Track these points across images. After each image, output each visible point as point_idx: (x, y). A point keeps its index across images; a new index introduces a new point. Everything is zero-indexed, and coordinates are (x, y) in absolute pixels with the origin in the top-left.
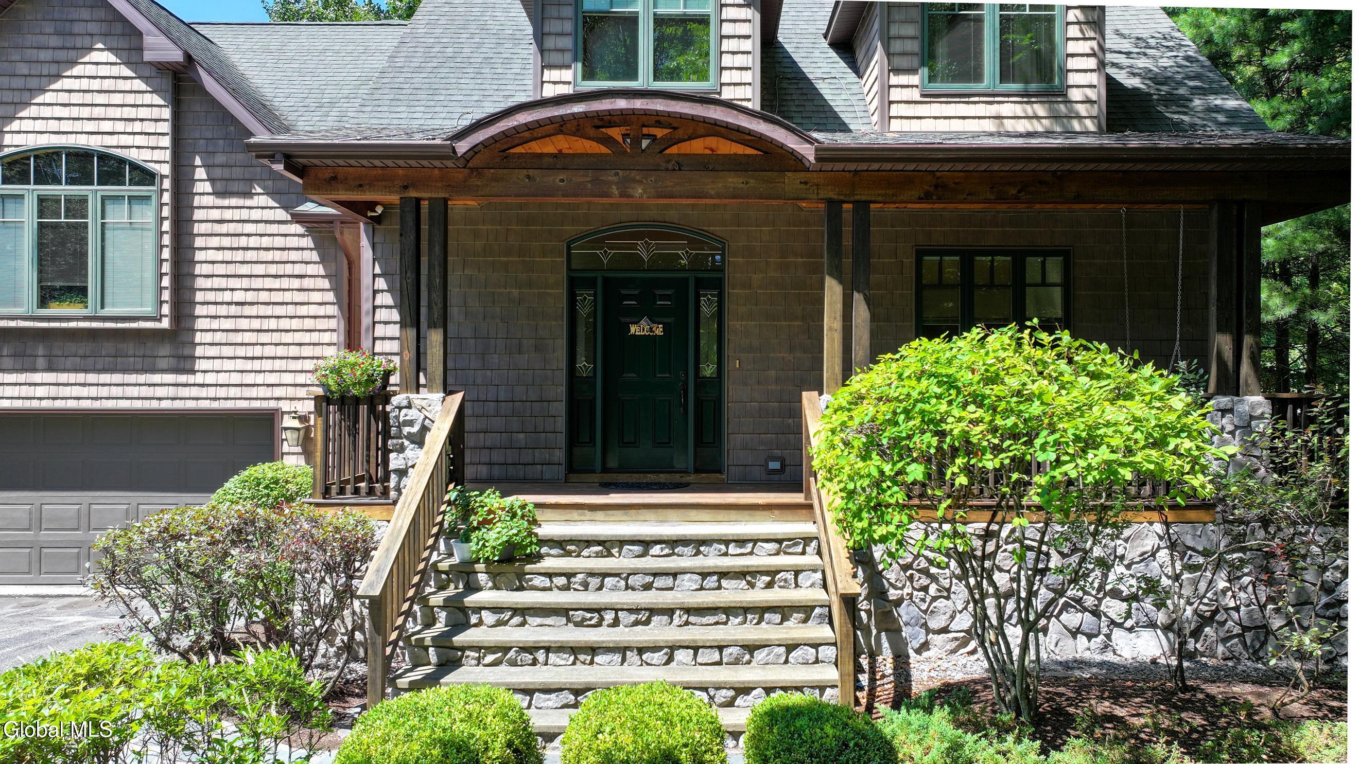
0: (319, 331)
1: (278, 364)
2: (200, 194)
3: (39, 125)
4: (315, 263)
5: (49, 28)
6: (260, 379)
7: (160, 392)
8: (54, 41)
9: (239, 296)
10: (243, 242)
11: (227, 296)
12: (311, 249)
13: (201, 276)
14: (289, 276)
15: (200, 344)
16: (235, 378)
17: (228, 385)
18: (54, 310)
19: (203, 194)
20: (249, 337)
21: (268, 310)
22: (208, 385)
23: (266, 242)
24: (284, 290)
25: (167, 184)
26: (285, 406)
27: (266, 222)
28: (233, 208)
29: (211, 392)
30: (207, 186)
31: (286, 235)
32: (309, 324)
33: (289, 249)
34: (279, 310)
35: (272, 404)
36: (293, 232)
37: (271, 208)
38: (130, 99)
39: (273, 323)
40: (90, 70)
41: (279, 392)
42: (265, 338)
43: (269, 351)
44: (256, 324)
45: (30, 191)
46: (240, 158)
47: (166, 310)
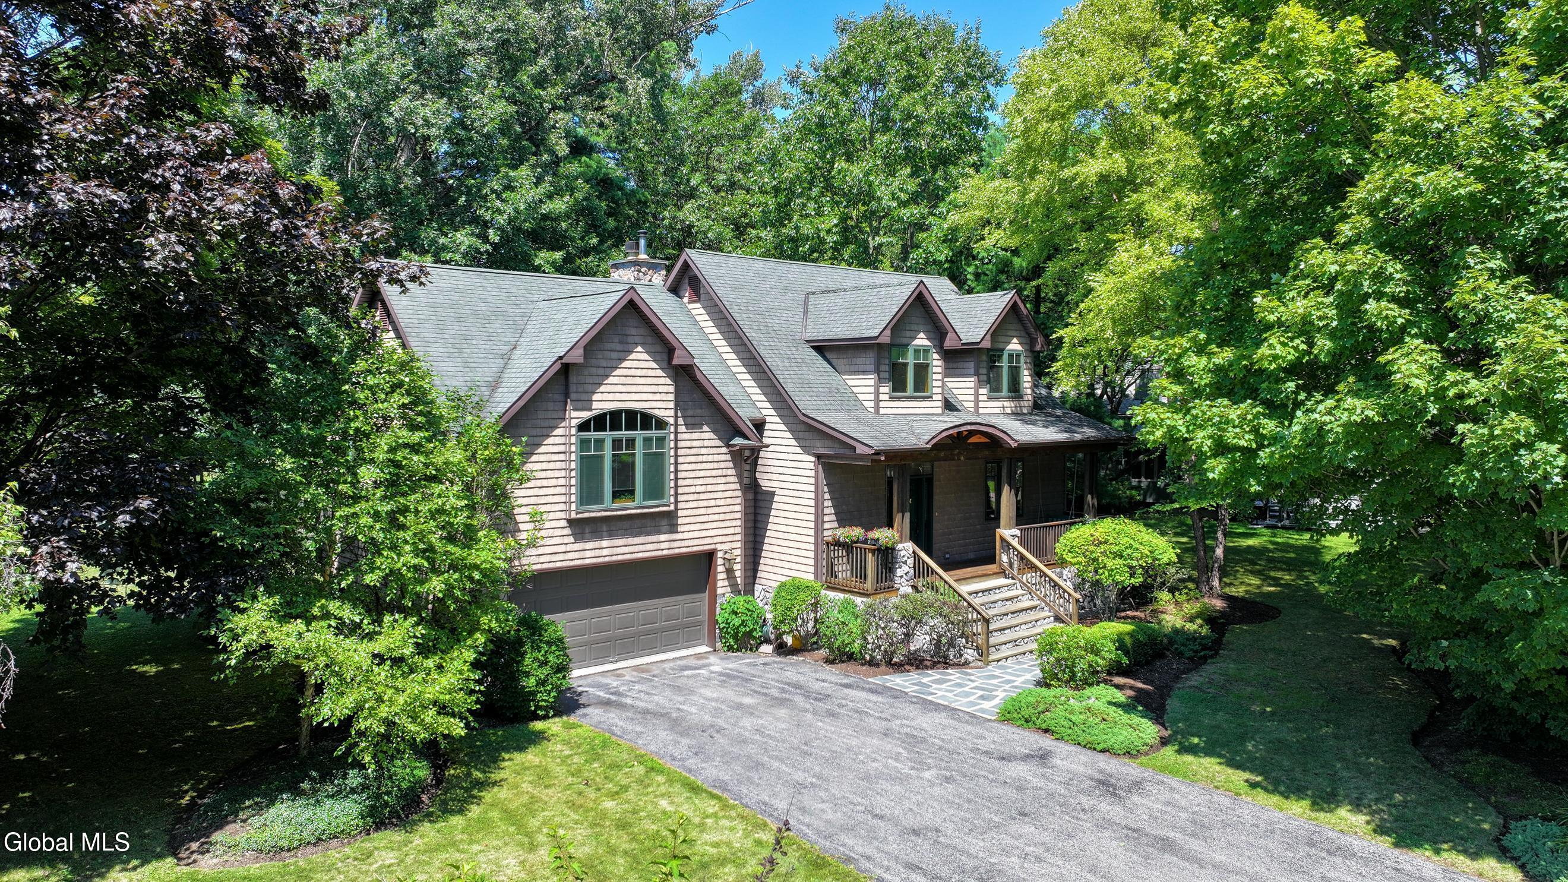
0: (733, 505)
1: (715, 525)
3: (610, 397)
4: (731, 469)
5: (616, 339)
6: (707, 533)
7: (662, 546)
8: (618, 347)
9: (699, 489)
10: (700, 459)
11: (693, 489)
12: (730, 461)
13: (682, 479)
14: (720, 476)
15: (681, 517)
16: (697, 534)
17: (694, 539)
18: (617, 505)
20: (702, 511)
21: (711, 496)
22: (684, 540)
23: (711, 458)
24: (718, 484)
25: (672, 429)
26: (719, 547)
27: (711, 447)
29: (686, 543)
31: (720, 454)
32: (728, 501)
33: (721, 461)
34: (716, 495)
35: (712, 547)
36: (723, 452)
37: (713, 439)
38: (655, 381)
39: (712, 503)
40: (635, 364)
41: (716, 540)
42: (710, 511)
43: (712, 518)
44: (705, 503)
45: (608, 435)
46: (699, 411)
47: (672, 500)
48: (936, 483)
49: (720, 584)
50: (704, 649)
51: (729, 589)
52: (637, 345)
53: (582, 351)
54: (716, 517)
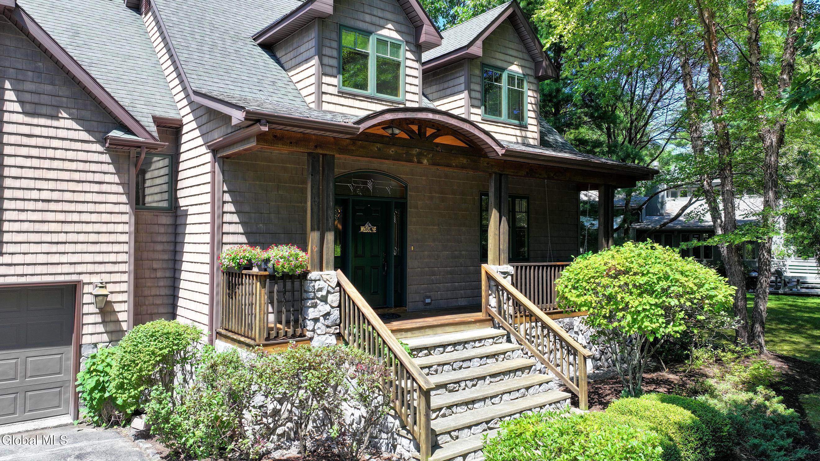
0: (114, 223)
1: (80, 248)
2: (10, 112)
4: (111, 173)
6: (64, 259)
9: (45, 195)
10: (50, 153)
11: (35, 195)
12: (109, 163)
13: (9, 177)
14: (90, 182)
15: (8, 232)
16: (42, 259)
17: (35, 264)
19: (13, 112)
20: (54, 227)
22: (15, 265)
23: (70, 155)
24: (85, 192)
26: (85, 278)
27: (71, 140)
28: (41, 126)
29: (19, 270)
30: (17, 107)
31: (88, 152)
32: (106, 218)
33: (90, 162)
34: (80, 207)
35: (75, 278)
36: (94, 150)
37: (75, 130)
39: (75, 217)
41: (81, 269)
42: (68, 227)
43: (72, 237)
44: (61, 217)
46: (48, 88)
48: (410, 210)
49: (88, 329)
50: (67, 419)
51: (105, 337)
54: (82, 238)
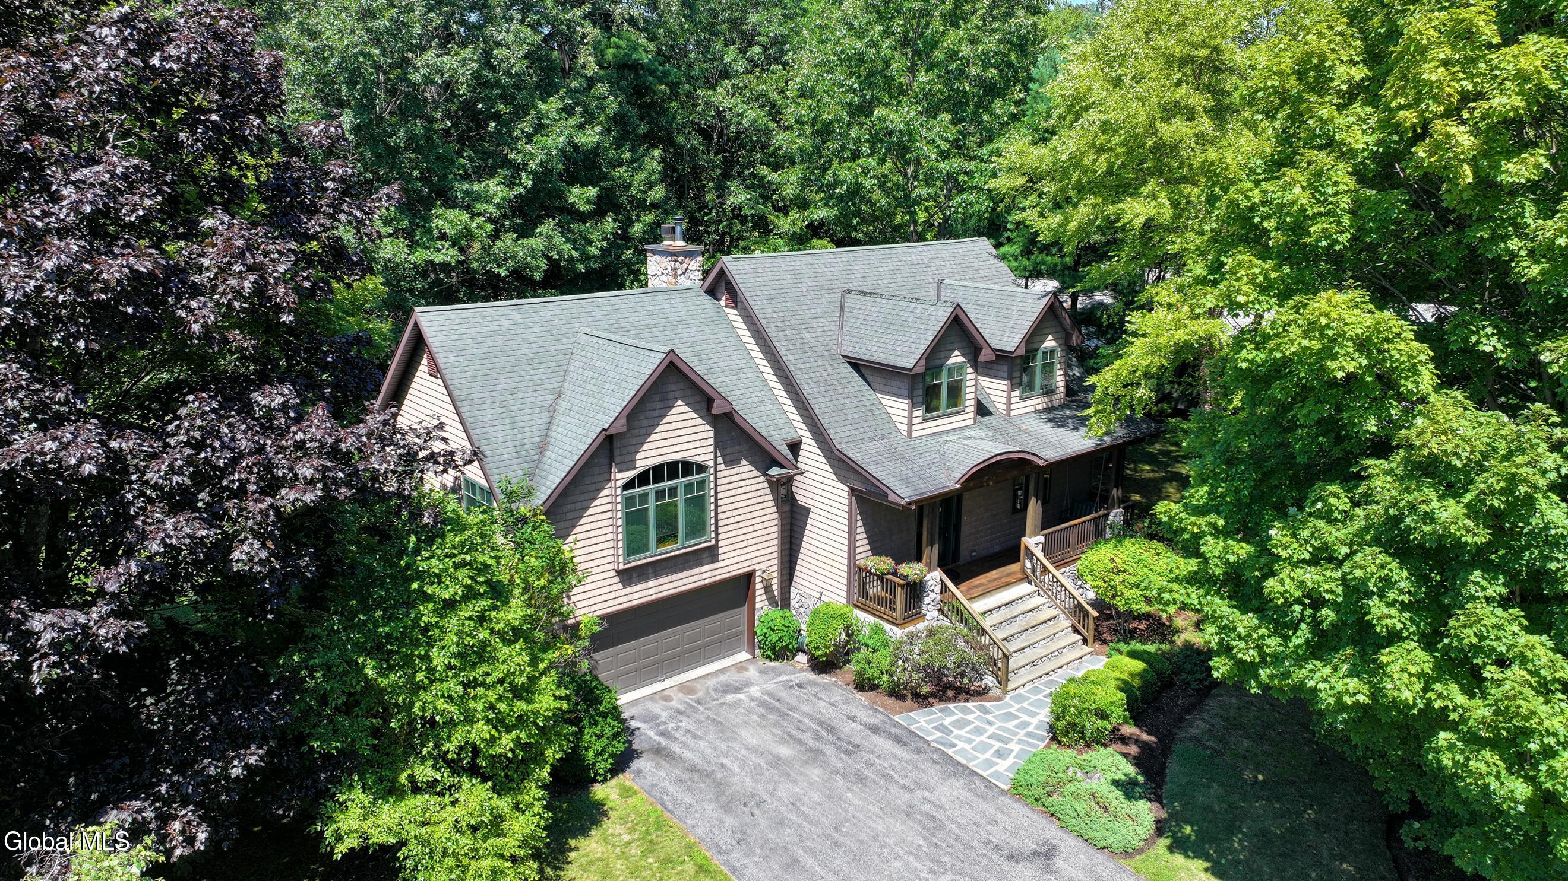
0: (770, 527)
1: (754, 548)
3: (653, 453)
5: (660, 397)
6: (746, 557)
7: (705, 576)
8: (659, 405)
9: (738, 519)
10: (739, 491)
11: (733, 520)
12: (767, 488)
13: (721, 513)
14: (758, 503)
15: (721, 547)
16: (736, 560)
17: (733, 564)
18: (662, 550)
20: (740, 538)
21: (749, 523)
22: (725, 567)
23: (749, 489)
24: (756, 511)
25: (712, 471)
26: (757, 567)
27: (749, 478)
29: (726, 569)
32: (766, 525)
34: (753, 521)
35: (751, 568)
37: (751, 471)
38: (695, 430)
39: (751, 529)
40: (676, 418)
41: (754, 561)
42: (747, 537)
43: (750, 542)
44: (744, 531)
45: (651, 488)
46: (737, 449)
47: (713, 535)
49: (758, 599)
50: (744, 656)
51: (767, 602)
52: (677, 399)
53: (624, 421)
54: (754, 541)
